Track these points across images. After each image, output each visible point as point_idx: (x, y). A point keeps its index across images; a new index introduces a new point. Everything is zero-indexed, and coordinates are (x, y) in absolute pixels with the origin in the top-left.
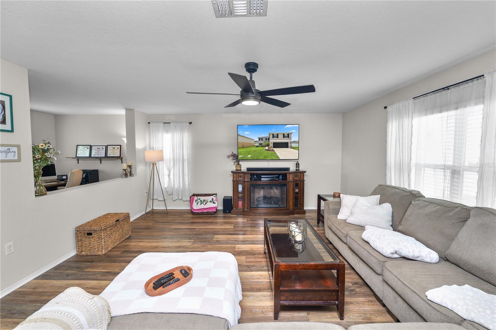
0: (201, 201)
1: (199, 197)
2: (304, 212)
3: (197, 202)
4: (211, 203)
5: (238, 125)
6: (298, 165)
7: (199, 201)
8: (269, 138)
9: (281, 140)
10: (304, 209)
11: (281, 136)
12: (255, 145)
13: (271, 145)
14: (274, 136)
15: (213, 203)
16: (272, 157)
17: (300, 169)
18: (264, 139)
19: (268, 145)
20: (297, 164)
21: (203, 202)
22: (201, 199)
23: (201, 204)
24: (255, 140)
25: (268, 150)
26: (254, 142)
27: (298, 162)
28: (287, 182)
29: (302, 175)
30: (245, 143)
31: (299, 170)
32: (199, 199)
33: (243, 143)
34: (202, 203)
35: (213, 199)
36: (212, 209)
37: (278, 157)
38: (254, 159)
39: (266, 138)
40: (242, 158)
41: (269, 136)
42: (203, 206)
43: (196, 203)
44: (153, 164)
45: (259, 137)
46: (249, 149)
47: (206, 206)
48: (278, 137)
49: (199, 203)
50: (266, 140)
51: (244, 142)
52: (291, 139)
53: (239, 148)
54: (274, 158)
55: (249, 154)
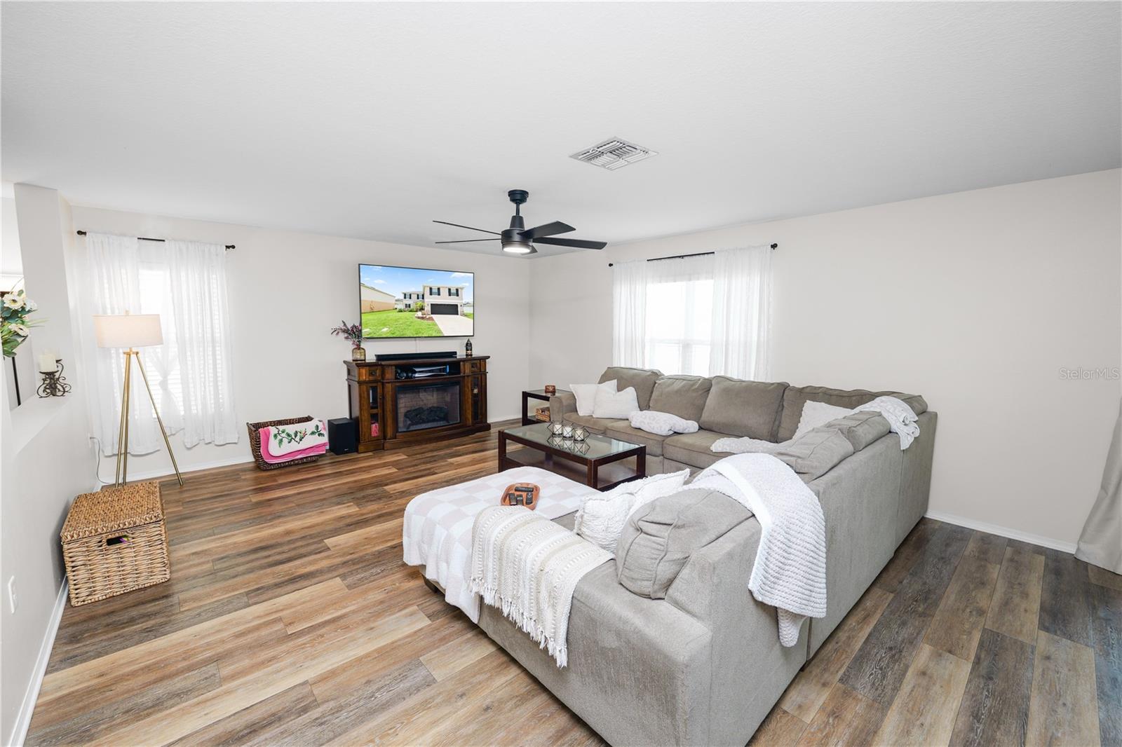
0: (289, 435)
1: (281, 428)
2: (488, 427)
3: (279, 437)
4: (313, 436)
5: (359, 265)
6: (469, 346)
7: (284, 435)
8: (423, 295)
9: (444, 299)
10: (488, 422)
11: (444, 292)
12: (396, 307)
13: (428, 309)
14: (433, 291)
15: (319, 435)
16: (430, 332)
17: (473, 353)
18: (414, 297)
19: (422, 309)
20: (467, 344)
21: (293, 437)
22: (287, 431)
23: (289, 442)
24: (396, 298)
25: (423, 318)
26: (394, 302)
27: (468, 340)
28: (460, 377)
29: (482, 363)
30: (375, 302)
31: (471, 355)
32: (283, 432)
33: (372, 302)
34: (291, 440)
35: (317, 426)
36: (318, 449)
37: (440, 331)
38: (394, 336)
39: (418, 295)
40: (370, 334)
41: (424, 289)
42: (295, 446)
43: (277, 441)
44: (129, 354)
45: (405, 292)
46: (383, 316)
47: (303, 445)
48: (439, 294)
49: (286, 441)
50: (418, 298)
51: (373, 300)
52: (462, 299)
53: (362, 311)
54: (434, 335)
55: (385, 325)
